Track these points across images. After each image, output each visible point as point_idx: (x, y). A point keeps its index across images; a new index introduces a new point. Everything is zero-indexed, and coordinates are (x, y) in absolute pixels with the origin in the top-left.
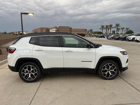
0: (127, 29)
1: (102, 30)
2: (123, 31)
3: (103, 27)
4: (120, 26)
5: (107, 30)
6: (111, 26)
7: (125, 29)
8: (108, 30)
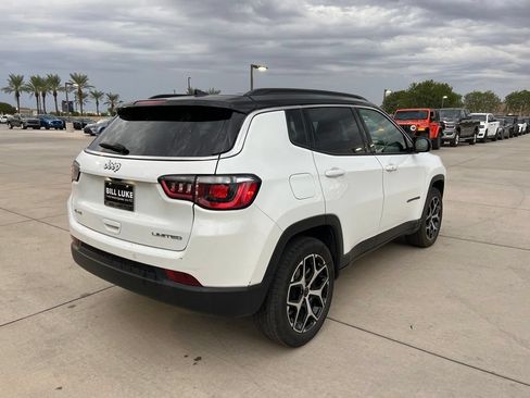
0: (113, 98)
1: (18, 95)
2: (97, 103)
3: (16, 81)
4: (89, 82)
5: (37, 95)
6: (54, 81)
7: (105, 99)
8: (44, 95)
